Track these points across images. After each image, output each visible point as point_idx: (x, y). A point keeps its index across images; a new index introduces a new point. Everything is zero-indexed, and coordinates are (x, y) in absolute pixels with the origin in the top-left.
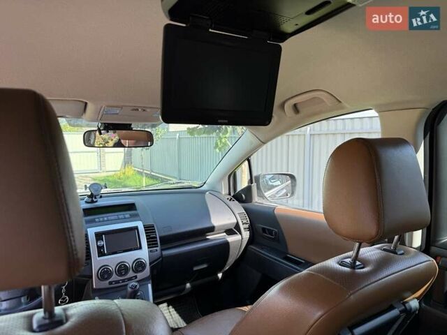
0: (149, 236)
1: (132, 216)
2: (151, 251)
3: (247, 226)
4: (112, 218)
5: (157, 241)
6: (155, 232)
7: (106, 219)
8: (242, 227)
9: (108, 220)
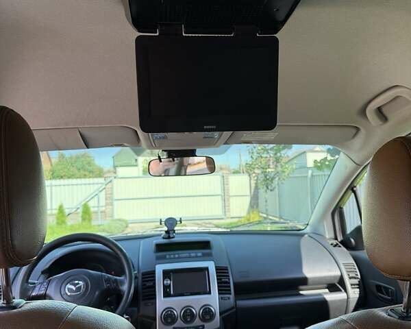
0: (221, 279)
1: (204, 255)
2: (222, 298)
3: (356, 281)
4: (184, 255)
5: (230, 287)
6: (228, 276)
7: (177, 256)
8: (348, 282)
9: (178, 258)
